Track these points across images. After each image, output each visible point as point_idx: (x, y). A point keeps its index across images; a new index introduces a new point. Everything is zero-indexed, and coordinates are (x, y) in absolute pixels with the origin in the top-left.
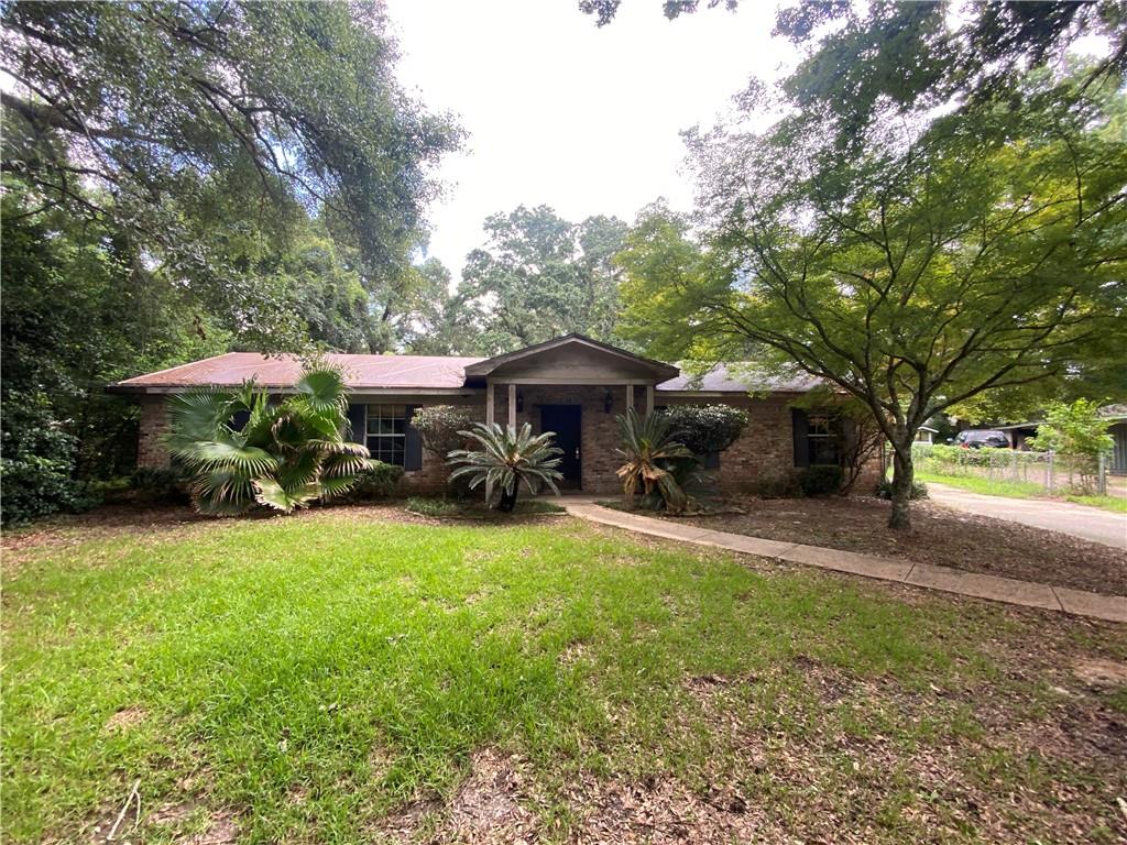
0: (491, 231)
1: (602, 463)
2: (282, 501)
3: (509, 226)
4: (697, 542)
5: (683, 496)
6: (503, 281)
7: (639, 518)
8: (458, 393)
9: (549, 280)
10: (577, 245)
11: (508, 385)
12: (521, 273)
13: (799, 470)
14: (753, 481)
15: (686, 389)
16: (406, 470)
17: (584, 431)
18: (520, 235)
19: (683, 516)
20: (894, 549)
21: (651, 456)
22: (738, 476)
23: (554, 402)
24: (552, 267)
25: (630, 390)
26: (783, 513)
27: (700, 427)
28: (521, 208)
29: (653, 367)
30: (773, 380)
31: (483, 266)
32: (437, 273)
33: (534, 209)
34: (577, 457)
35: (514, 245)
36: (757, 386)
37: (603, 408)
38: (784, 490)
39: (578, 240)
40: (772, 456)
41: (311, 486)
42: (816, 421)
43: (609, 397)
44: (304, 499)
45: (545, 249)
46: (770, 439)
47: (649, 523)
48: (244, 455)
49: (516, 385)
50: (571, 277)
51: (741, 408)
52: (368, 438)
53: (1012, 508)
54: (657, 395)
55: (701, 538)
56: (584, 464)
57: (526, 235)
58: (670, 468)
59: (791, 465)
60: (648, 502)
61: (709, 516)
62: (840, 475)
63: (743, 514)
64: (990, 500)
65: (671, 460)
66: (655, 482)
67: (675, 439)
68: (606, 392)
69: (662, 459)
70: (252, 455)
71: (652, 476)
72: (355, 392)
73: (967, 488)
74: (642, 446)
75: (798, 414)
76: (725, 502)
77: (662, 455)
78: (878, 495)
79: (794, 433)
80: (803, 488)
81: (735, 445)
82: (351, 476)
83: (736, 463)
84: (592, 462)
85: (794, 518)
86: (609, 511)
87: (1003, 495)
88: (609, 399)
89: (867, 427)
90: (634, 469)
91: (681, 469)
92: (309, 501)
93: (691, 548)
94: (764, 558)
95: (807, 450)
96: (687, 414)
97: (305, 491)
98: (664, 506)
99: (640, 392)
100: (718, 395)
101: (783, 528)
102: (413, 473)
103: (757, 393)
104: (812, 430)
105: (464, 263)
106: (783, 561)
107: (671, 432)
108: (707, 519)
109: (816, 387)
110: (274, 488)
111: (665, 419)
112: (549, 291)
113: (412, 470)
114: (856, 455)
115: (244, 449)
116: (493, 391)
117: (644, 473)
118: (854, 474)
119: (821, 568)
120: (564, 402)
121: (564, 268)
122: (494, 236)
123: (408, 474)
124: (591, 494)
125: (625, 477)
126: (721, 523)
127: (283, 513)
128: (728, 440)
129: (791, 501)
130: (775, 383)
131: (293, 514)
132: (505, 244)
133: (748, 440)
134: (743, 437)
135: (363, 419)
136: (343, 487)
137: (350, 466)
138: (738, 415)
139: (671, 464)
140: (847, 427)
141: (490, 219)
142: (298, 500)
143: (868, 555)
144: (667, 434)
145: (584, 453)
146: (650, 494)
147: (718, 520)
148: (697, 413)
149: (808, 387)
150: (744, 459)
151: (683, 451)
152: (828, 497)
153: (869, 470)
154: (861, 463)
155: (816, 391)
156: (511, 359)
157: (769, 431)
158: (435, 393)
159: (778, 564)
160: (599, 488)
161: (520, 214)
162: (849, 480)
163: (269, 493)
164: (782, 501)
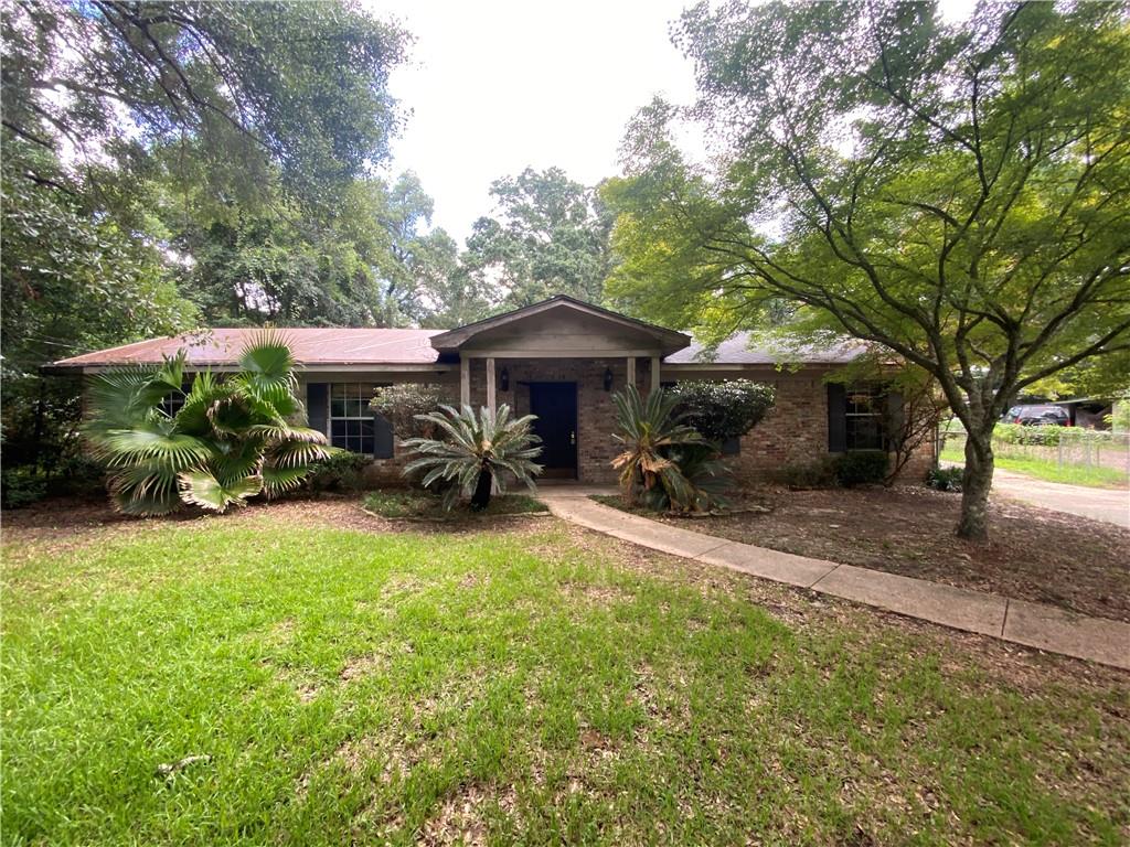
0: (497, 197)
1: (601, 449)
2: (214, 498)
3: (516, 190)
4: (704, 559)
5: (692, 491)
6: (508, 249)
7: (636, 520)
8: (431, 369)
9: (558, 247)
10: (590, 210)
11: (485, 359)
12: (531, 241)
13: (835, 455)
14: (779, 468)
15: (696, 361)
16: (376, 458)
17: (580, 411)
18: (530, 200)
19: (690, 517)
20: (972, 573)
21: (652, 444)
22: (762, 463)
23: (544, 379)
24: (562, 233)
25: (631, 364)
26: (816, 511)
27: (716, 407)
28: (528, 170)
29: (657, 335)
30: (805, 349)
31: (489, 235)
32: (442, 244)
33: (544, 172)
34: (573, 442)
35: (524, 211)
36: (786, 356)
37: (602, 386)
38: (815, 480)
39: (591, 204)
40: (802, 439)
41: (251, 480)
42: (857, 399)
43: (608, 372)
44: (242, 495)
45: (556, 215)
46: (799, 420)
47: (646, 528)
48: (168, 445)
49: (496, 359)
50: (582, 243)
51: (766, 383)
52: (333, 421)
53: (1095, 502)
54: (667, 369)
55: (710, 552)
56: (581, 450)
57: (537, 201)
58: (675, 458)
59: (824, 449)
60: (649, 499)
61: (722, 517)
62: (884, 463)
63: (766, 513)
64: (1064, 490)
65: (677, 448)
66: (657, 476)
67: (684, 422)
68: (605, 366)
69: (668, 446)
70: (177, 445)
71: (653, 468)
72: (305, 369)
73: (1030, 473)
74: (641, 431)
75: (834, 390)
76: (745, 496)
77: (667, 441)
78: (929, 484)
79: (829, 413)
80: (840, 477)
81: (758, 427)
82: (303, 467)
83: (758, 448)
84: (590, 448)
85: (830, 519)
86: (603, 509)
87: (1076, 484)
88: (608, 375)
89: (919, 405)
90: (631, 461)
91: (690, 459)
92: (247, 498)
93: (694, 570)
94: (792, 588)
95: (845, 432)
96: (699, 391)
97: (244, 487)
98: (668, 504)
99: (643, 365)
100: (738, 368)
101: (817, 535)
102: (384, 462)
103: (786, 365)
104: (851, 408)
105: (470, 233)
106: (819, 594)
107: (679, 413)
108: (721, 521)
109: (860, 357)
110: (209, 482)
111: (672, 398)
112: (557, 258)
113: (382, 458)
114: (905, 438)
115: (171, 438)
116: (467, 367)
117: (644, 464)
118: (902, 460)
119: (874, 609)
120: (556, 379)
121: (574, 233)
122: (501, 202)
123: (379, 463)
124: (590, 484)
125: (621, 469)
126: (737, 529)
127: (212, 513)
128: (750, 421)
129: (824, 494)
130: (808, 353)
131: (226, 513)
132: (512, 210)
133: (774, 421)
134: (768, 418)
135: (327, 401)
136: (292, 480)
137: (302, 455)
138: (762, 392)
139: (678, 453)
140: (893, 404)
141: (496, 183)
142: (234, 497)
143: (939, 585)
144: (673, 415)
145: (580, 438)
146: (652, 489)
147: (734, 522)
148: (711, 390)
149: (849, 357)
150: (768, 443)
151: (693, 437)
152: (869, 489)
153: (919, 455)
154: (911, 448)
155: (858, 363)
156: (486, 327)
157: (799, 410)
158: (404, 369)
159: (812, 599)
160: (598, 477)
161: (528, 177)
162: (894, 470)
163: (200, 489)
164: (814, 493)
